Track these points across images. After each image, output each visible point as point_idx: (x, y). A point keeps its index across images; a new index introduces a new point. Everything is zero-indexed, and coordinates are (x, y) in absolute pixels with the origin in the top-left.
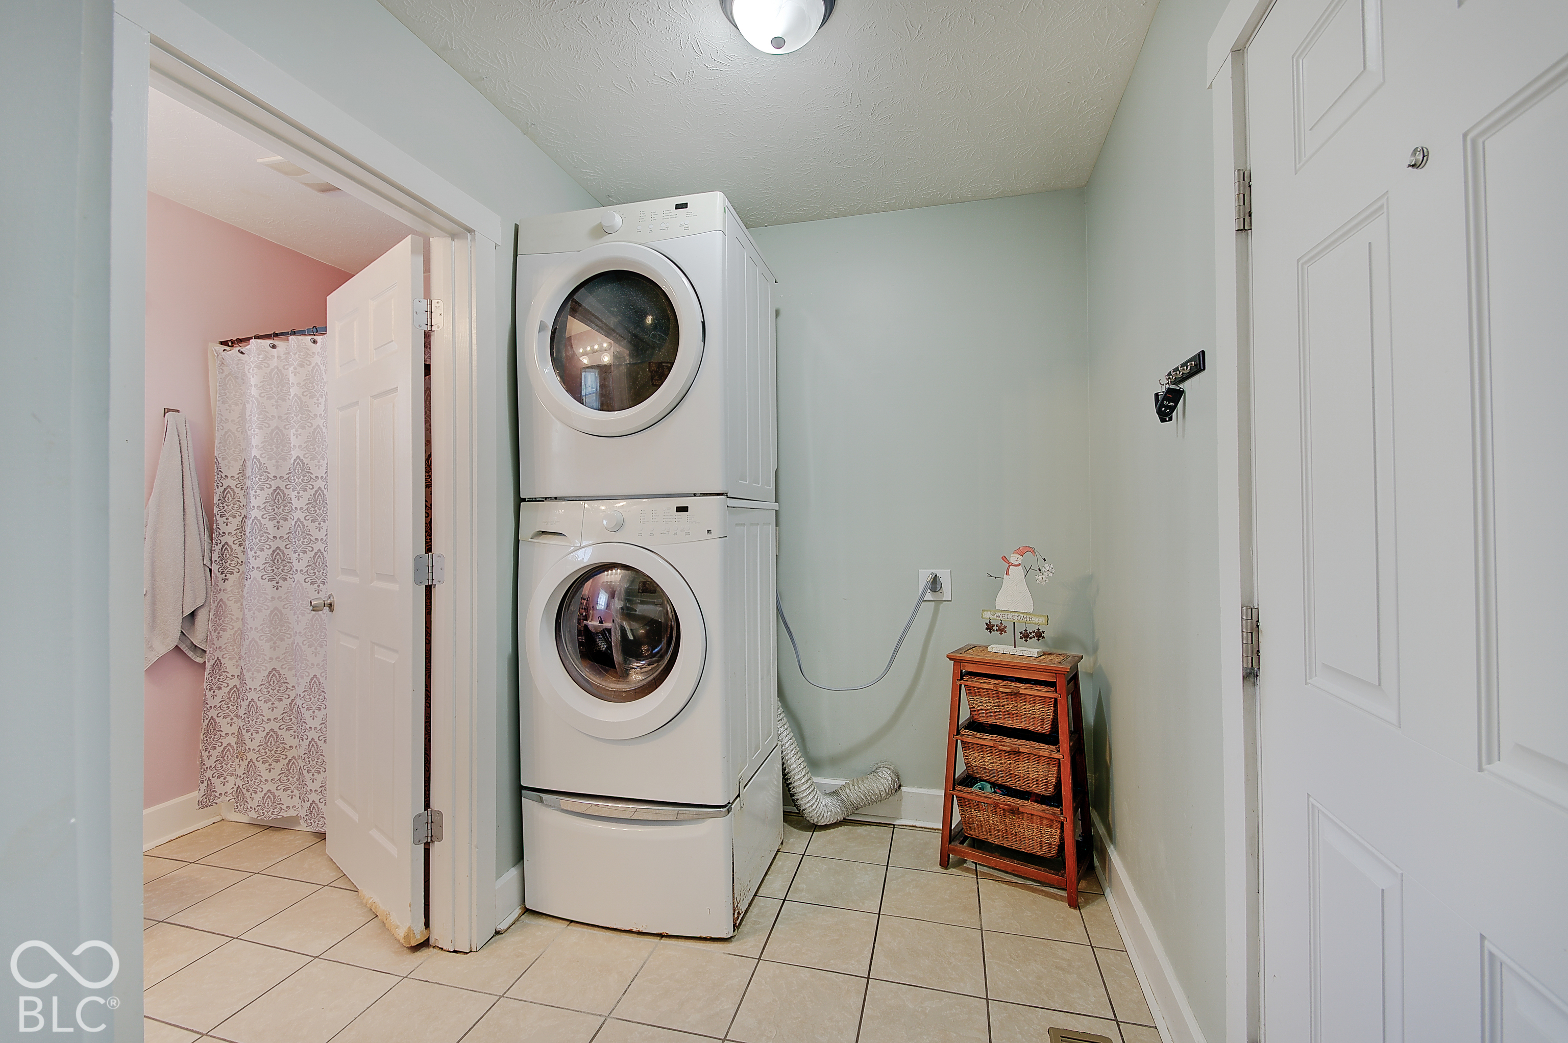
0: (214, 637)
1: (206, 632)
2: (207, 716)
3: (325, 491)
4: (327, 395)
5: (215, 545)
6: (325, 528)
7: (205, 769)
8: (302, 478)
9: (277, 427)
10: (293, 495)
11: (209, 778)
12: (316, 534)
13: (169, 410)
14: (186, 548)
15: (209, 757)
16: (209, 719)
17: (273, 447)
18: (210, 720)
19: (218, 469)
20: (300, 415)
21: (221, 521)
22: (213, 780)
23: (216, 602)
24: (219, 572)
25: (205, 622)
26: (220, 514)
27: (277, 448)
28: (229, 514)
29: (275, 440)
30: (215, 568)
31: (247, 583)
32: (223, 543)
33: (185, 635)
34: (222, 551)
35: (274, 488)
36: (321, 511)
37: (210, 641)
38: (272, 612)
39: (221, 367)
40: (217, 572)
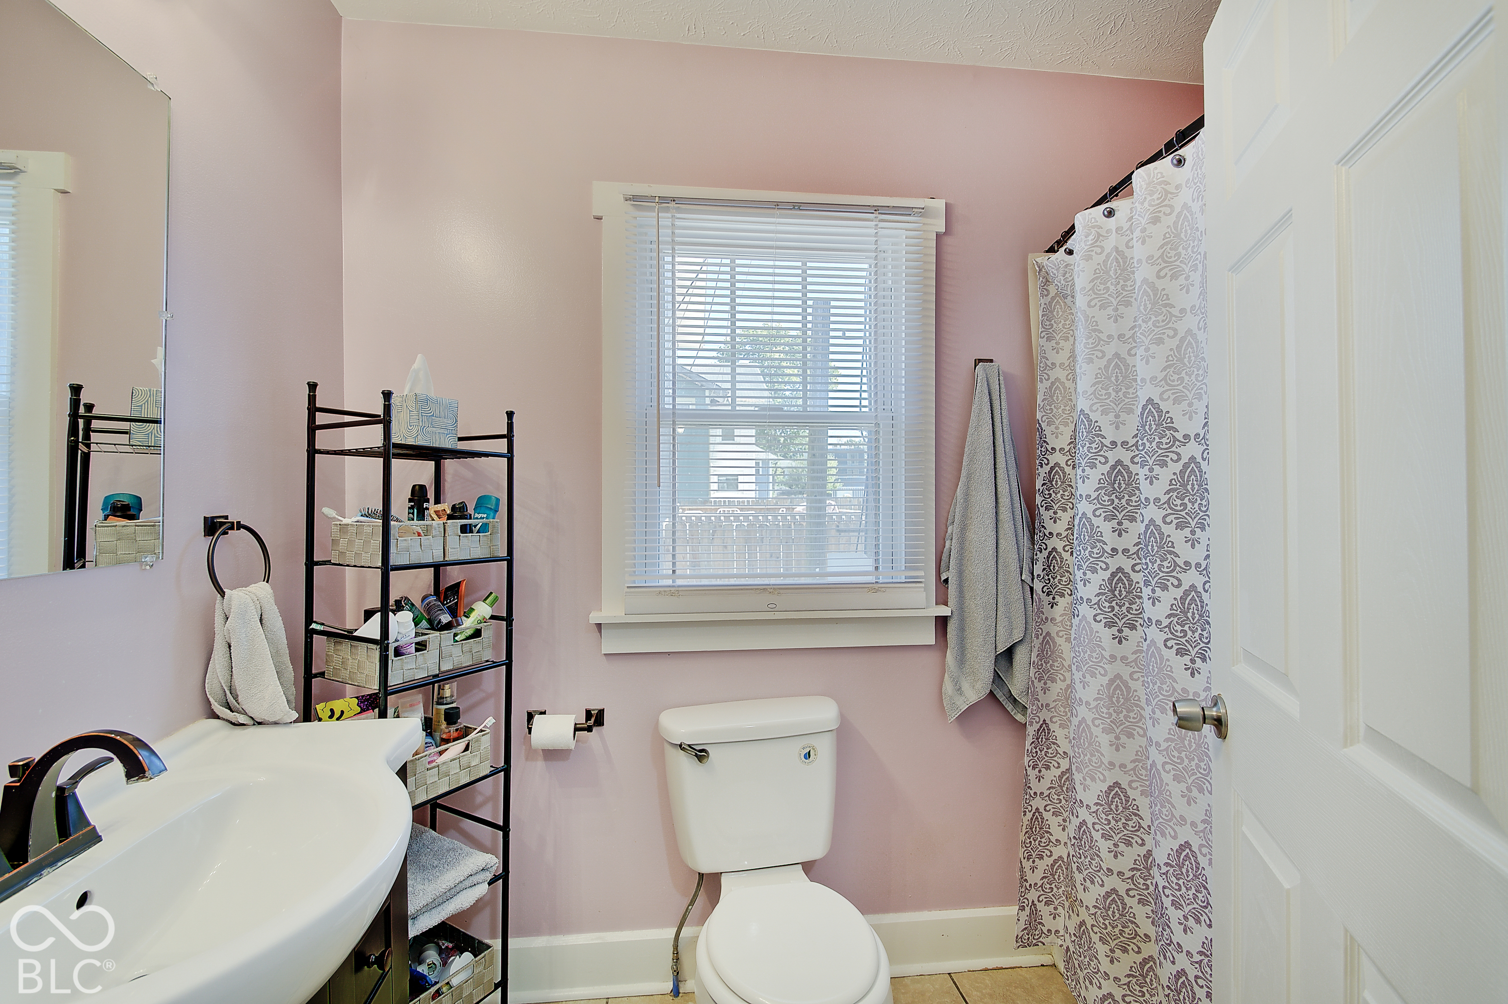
0: (1039, 689)
1: (1027, 681)
2: (1030, 808)
3: (1203, 465)
4: (1205, 258)
5: (1038, 552)
6: (1204, 542)
7: (1028, 888)
8: (1157, 440)
9: (1117, 355)
10: (1143, 472)
11: (1033, 901)
12: (1185, 553)
13: (980, 360)
14: (1000, 555)
15: (1033, 869)
16: (1034, 811)
17: (1111, 390)
18: (1034, 813)
19: (1041, 438)
20: (1153, 318)
21: (1046, 515)
22: (1040, 906)
23: (1041, 638)
24: (1043, 592)
25: (1025, 666)
26: (1045, 505)
27: (1117, 392)
28: (1058, 505)
29: (1113, 379)
30: (1038, 586)
31: (1076, 621)
32: (1049, 549)
33: (1002, 679)
34: (1048, 561)
35: (1111, 462)
36: (1196, 505)
37: (1033, 696)
38: (1112, 681)
39: (1045, 287)
40: (1041, 593)
